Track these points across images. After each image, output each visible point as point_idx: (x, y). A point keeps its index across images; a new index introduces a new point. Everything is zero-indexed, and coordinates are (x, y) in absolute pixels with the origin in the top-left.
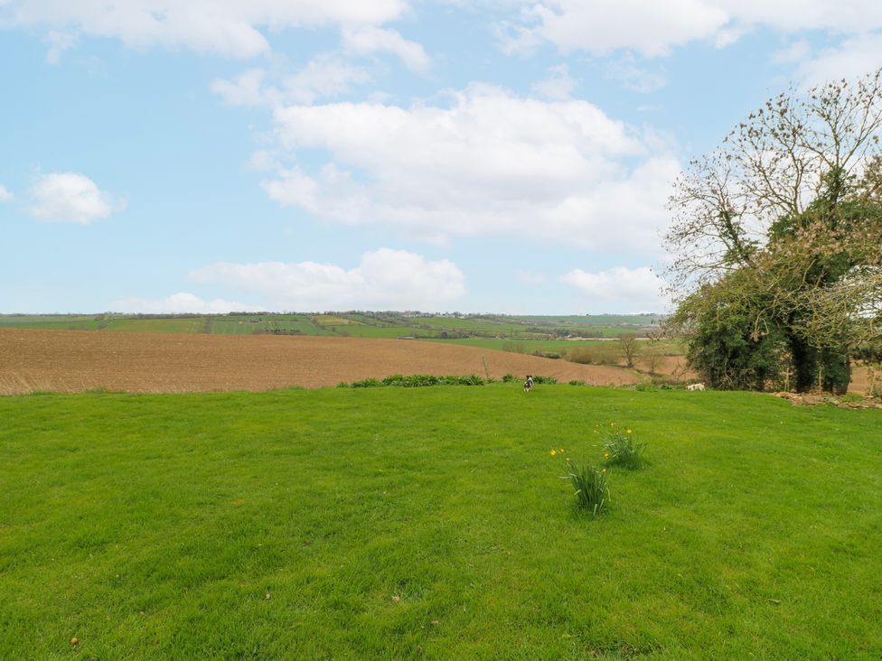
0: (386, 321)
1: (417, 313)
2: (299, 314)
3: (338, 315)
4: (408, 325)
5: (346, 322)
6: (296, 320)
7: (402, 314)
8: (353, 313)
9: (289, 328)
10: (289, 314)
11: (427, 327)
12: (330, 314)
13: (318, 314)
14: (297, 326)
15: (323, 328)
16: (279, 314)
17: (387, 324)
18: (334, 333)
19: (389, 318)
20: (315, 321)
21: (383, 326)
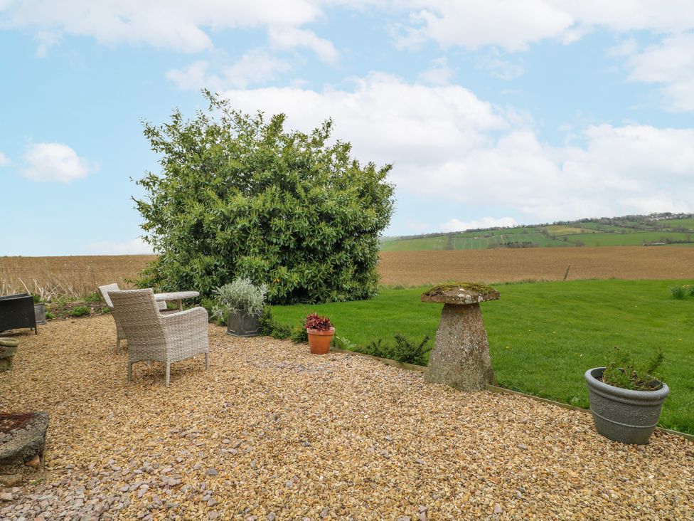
0: (626, 227)
1: (667, 214)
2: (528, 227)
3: (569, 224)
4: (655, 230)
5: (578, 231)
6: (525, 232)
7: (646, 217)
8: (586, 221)
9: (521, 241)
10: (518, 228)
11: (683, 230)
12: (560, 224)
13: (547, 225)
14: (527, 239)
15: (554, 238)
16: (509, 228)
17: (627, 230)
18: (566, 243)
19: (629, 224)
20: (544, 232)
21: (623, 232)
